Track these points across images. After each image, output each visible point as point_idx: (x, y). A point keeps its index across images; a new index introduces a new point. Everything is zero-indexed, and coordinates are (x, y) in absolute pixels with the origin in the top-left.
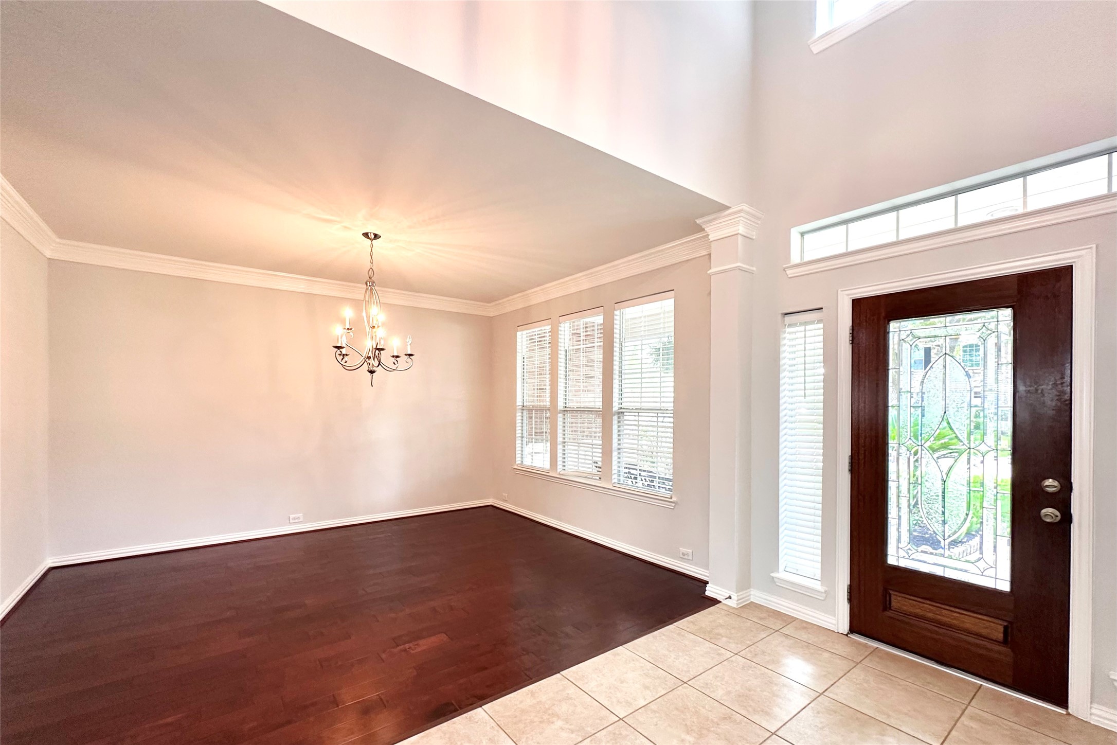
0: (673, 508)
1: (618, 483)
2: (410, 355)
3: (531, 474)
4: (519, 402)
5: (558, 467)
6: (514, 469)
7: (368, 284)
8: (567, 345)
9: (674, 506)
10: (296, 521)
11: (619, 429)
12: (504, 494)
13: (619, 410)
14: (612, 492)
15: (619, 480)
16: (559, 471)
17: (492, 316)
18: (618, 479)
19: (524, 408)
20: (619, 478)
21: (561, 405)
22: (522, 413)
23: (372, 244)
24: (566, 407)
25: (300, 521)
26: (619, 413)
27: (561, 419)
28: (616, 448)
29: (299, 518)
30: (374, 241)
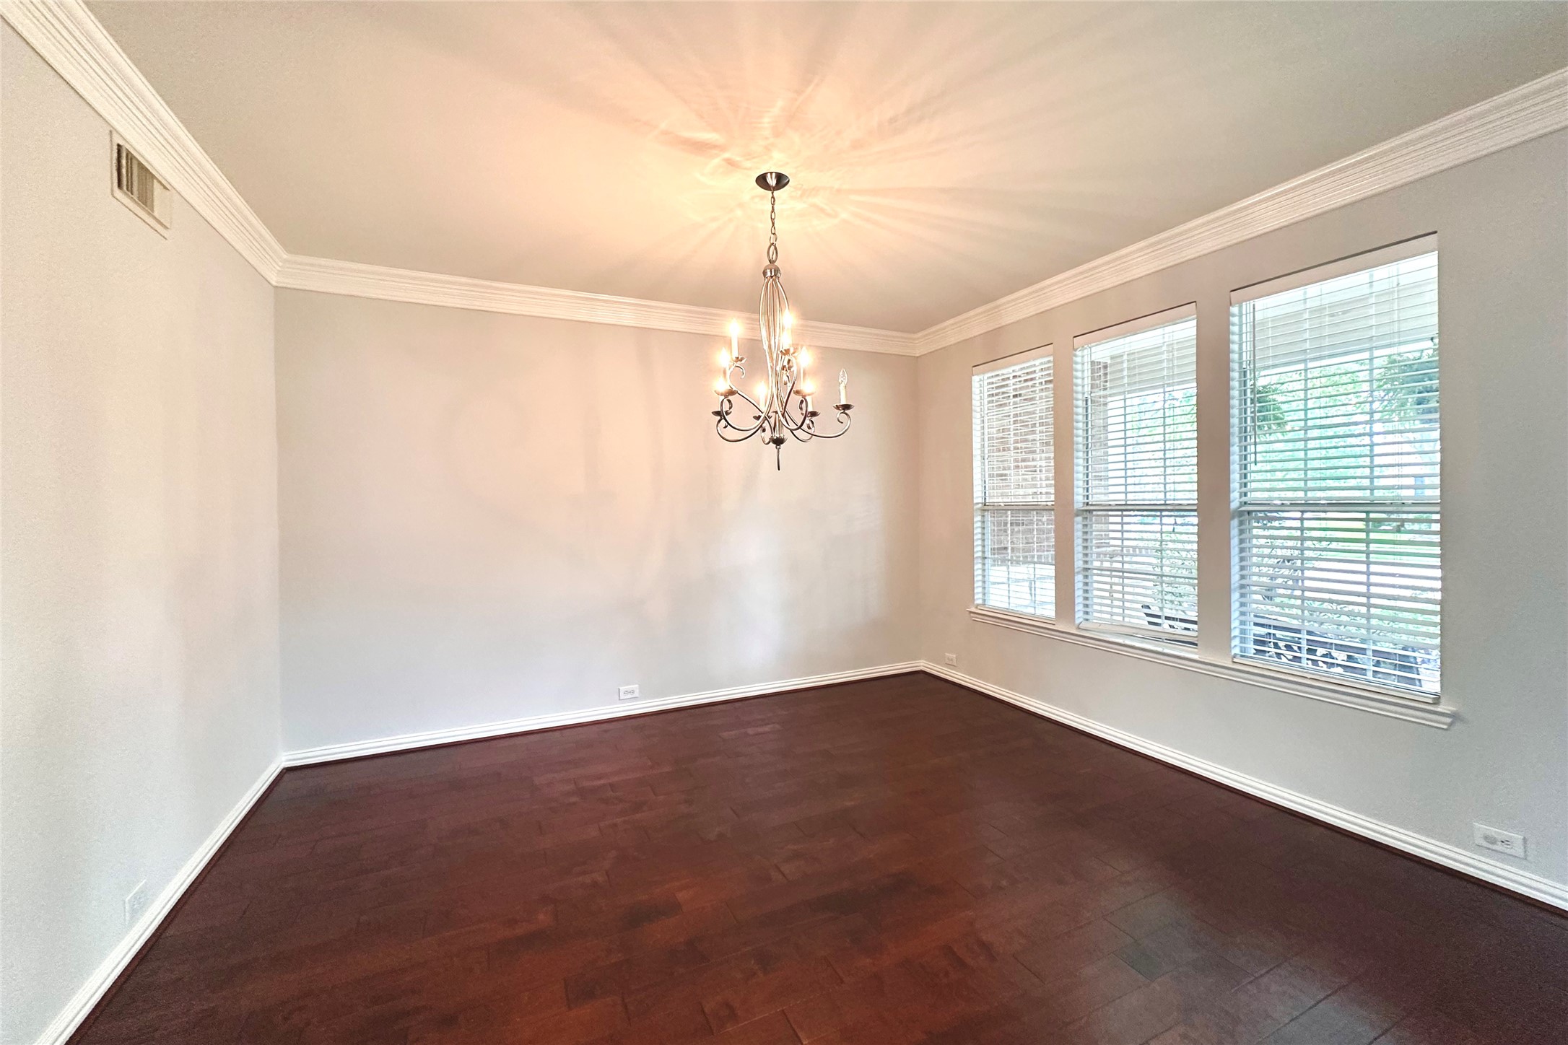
0: (1445, 727)
1: (1242, 656)
2: (847, 407)
3: (1007, 624)
4: (978, 497)
5: (1077, 616)
6: (971, 612)
7: (769, 274)
8: (1087, 389)
9: (1450, 725)
10: (629, 696)
11: (1243, 546)
12: (947, 654)
13: (1240, 507)
14: (1225, 674)
15: (1243, 650)
16: (1077, 622)
17: (918, 355)
18: (1241, 647)
19: (986, 508)
20: (1243, 645)
21: (1079, 500)
22: (983, 516)
23: (773, 197)
24: (1087, 504)
25: (634, 696)
26: (1241, 514)
27: (1080, 526)
28: (1237, 585)
29: (633, 692)
30: (776, 193)
